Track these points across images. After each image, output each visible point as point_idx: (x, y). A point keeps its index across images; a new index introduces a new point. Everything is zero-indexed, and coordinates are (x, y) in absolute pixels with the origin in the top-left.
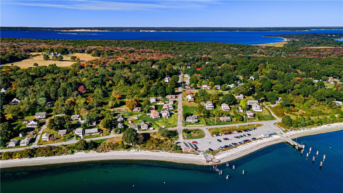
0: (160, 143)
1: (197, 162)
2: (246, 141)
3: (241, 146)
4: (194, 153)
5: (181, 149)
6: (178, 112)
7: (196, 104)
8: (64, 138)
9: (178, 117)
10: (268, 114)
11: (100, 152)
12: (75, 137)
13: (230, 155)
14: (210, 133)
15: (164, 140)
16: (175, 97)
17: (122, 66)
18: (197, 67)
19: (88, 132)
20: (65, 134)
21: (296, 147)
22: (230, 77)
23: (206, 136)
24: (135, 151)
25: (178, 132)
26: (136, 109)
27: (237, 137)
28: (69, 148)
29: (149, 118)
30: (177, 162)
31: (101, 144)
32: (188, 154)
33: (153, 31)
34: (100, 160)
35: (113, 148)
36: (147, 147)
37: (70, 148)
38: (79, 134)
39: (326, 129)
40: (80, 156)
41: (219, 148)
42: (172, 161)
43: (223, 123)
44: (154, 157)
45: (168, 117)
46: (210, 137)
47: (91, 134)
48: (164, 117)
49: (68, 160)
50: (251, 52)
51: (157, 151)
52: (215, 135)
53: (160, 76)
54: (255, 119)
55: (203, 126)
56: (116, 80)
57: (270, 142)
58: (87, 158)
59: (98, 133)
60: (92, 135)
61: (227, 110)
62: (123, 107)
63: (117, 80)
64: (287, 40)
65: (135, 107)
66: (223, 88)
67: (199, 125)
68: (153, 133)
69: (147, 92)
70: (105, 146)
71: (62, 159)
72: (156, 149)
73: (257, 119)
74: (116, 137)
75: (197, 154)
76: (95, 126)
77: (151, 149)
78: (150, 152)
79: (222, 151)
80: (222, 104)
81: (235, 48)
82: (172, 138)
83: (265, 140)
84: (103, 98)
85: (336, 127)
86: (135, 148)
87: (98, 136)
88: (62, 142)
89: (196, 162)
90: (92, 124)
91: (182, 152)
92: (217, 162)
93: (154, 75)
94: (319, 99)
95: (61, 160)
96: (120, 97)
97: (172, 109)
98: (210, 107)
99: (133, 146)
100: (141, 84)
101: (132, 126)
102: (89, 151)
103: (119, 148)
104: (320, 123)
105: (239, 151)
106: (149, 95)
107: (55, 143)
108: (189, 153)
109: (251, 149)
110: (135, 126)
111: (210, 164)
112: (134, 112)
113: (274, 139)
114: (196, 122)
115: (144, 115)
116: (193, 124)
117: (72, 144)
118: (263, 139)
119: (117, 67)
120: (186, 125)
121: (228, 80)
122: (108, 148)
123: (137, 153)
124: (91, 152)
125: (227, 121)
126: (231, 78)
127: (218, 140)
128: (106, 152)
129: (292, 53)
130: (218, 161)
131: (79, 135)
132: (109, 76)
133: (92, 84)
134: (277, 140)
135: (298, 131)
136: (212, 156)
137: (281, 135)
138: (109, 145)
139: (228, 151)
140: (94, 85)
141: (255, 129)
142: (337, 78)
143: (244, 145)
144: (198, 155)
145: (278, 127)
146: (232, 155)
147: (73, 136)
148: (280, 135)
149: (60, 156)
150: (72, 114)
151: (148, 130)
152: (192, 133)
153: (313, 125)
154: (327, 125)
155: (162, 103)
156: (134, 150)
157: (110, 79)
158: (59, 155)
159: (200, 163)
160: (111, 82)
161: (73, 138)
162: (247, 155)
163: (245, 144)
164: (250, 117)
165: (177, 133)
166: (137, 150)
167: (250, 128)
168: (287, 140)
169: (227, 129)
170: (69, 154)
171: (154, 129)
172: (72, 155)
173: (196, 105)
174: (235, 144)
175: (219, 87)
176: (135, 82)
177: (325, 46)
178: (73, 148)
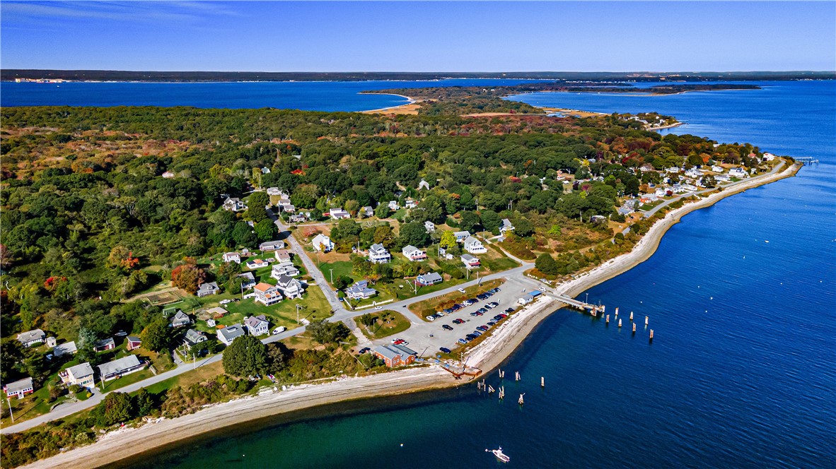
0: (323, 360)
1: (436, 383)
2: (500, 318)
3: (497, 331)
4: (415, 365)
5: (383, 363)
6: (313, 280)
7: (346, 255)
8: (34, 404)
9: (324, 292)
10: (499, 256)
11: (179, 416)
12: (71, 392)
13: (490, 352)
14: (419, 316)
15: (327, 352)
16: (282, 246)
17: (84, 179)
18: (291, 167)
19: (112, 371)
20: (30, 393)
21: (592, 312)
22: (384, 186)
23: (413, 323)
24: (271, 391)
25: (347, 325)
26: (205, 289)
27: (478, 313)
28: (74, 426)
29: (254, 305)
30: (392, 393)
31: (169, 395)
32: (405, 370)
33: (60, 81)
34: (191, 437)
35: (206, 397)
36: (296, 376)
37: (76, 427)
38: (84, 383)
39: (611, 269)
40: (120, 443)
41: (458, 344)
42: (381, 394)
43: (428, 289)
44: (330, 394)
45: (301, 293)
46: (423, 324)
47: (121, 373)
48: (292, 298)
49: (92, 461)
50: (373, 129)
51: (331, 380)
52: (431, 318)
53: (210, 197)
54: (484, 270)
55: (391, 302)
56: (96, 219)
57: (541, 311)
58: (148, 440)
59: (142, 368)
60: (124, 376)
61: (420, 259)
62: (160, 290)
63: (99, 220)
64: (414, 100)
65: (201, 284)
66: (381, 211)
67: (383, 302)
68: (289, 340)
69: (205, 242)
70: (182, 397)
71: (67, 463)
72: (322, 375)
73: (488, 270)
74: (200, 368)
75: (424, 366)
76: (117, 352)
77: (311, 379)
78: (311, 385)
79: (470, 349)
80: (402, 247)
81: (330, 120)
82: (343, 343)
83: (532, 309)
84: (79, 272)
85: (623, 263)
86: (268, 384)
87: (144, 376)
88: (35, 416)
89: (433, 384)
90: (103, 348)
91: (388, 370)
92: (477, 374)
93: (195, 196)
94: (571, 214)
95: (67, 465)
96: (135, 263)
97: (296, 274)
98: (382, 257)
99: (257, 381)
100: (172, 222)
101: (229, 331)
102: (141, 420)
103: (225, 394)
104: (598, 260)
105: (500, 343)
106: (211, 249)
107: (12, 424)
108: (405, 368)
109: (518, 331)
110: (235, 330)
111: (465, 380)
112: (202, 296)
113: (545, 305)
114: (372, 297)
115: (236, 300)
116: (366, 302)
117: (76, 414)
118: (526, 307)
119: (72, 183)
120: (355, 306)
121: (381, 193)
122: (192, 400)
123: (279, 396)
124: (149, 421)
125: (435, 284)
126: (386, 188)
127: (444, 326)
128: (193, 412)
129: (455, 128)
130: (478, 371)
131: (83, 385)
132: (67, 208)
133: (29, 238)
134: (549, 306)
135: (572, 281)
136: (458, 363)
137: (550, 293)
138: (194, 392)
139: (481, 344)
140: (36, 238)
141: (496, 290)
142: (568, 173)
143: (501, 327)
144: (427, 368)
145: (535, 279)
146: (493, 352)
147: (66, 392)
148: (549, 295)
149: (55, 456)
150: (11, 330)
151: (271, 334)
152: (380, 322)
153: (587, 266)
154: (609, 261)
155: (263, 264)
156: (268, 391)
157: (74, 218)
158: (49, 454)
159: (443, 382)
160: (79, 227)
161: (66, 396)
162: (519, 346)
163: (503, 325)
164: (472, 268)
165: (347, 329)
166: (276, 389)
167: (486, 289)
168: (568, 302)
169: (446, 300)
170: (81, 443)
171: (285, 329)
172: (93, 444)
173: (346, 258)
174: (482, 328)
175: (370, 211)
176: (149, 219)
177: (494, 112)
178: (86, 423)
